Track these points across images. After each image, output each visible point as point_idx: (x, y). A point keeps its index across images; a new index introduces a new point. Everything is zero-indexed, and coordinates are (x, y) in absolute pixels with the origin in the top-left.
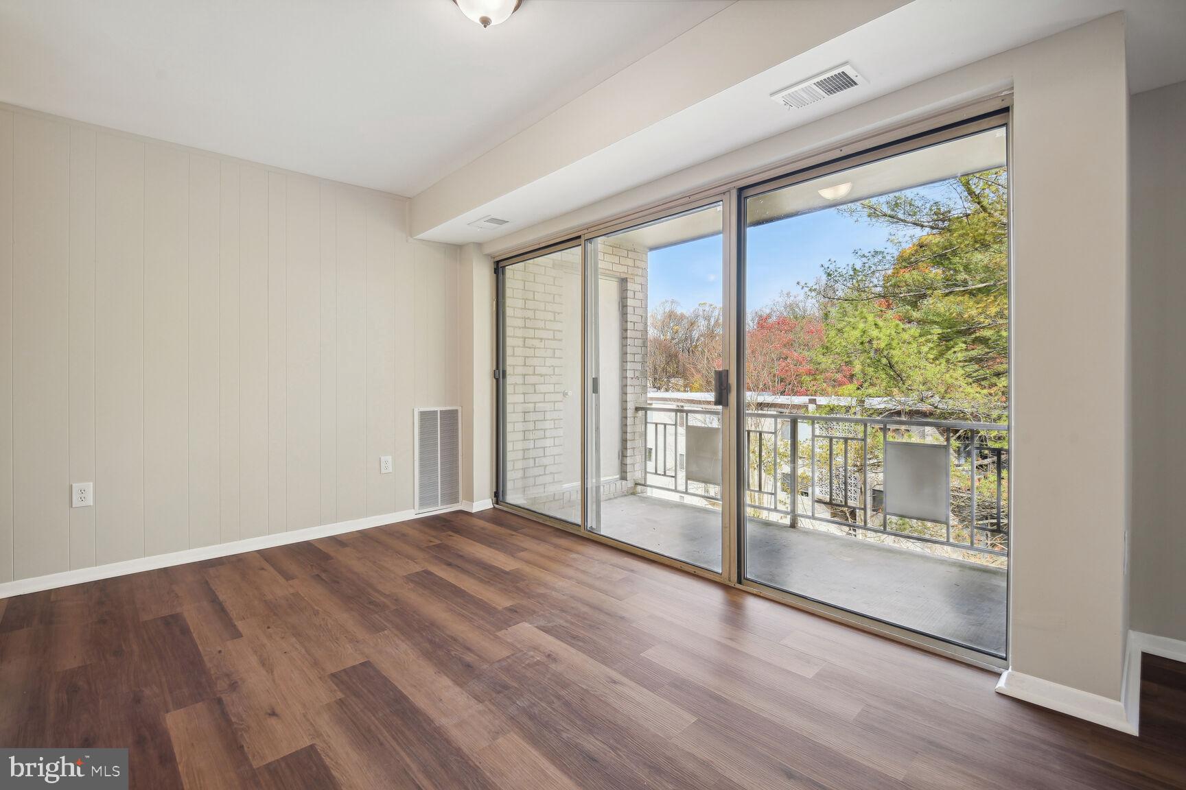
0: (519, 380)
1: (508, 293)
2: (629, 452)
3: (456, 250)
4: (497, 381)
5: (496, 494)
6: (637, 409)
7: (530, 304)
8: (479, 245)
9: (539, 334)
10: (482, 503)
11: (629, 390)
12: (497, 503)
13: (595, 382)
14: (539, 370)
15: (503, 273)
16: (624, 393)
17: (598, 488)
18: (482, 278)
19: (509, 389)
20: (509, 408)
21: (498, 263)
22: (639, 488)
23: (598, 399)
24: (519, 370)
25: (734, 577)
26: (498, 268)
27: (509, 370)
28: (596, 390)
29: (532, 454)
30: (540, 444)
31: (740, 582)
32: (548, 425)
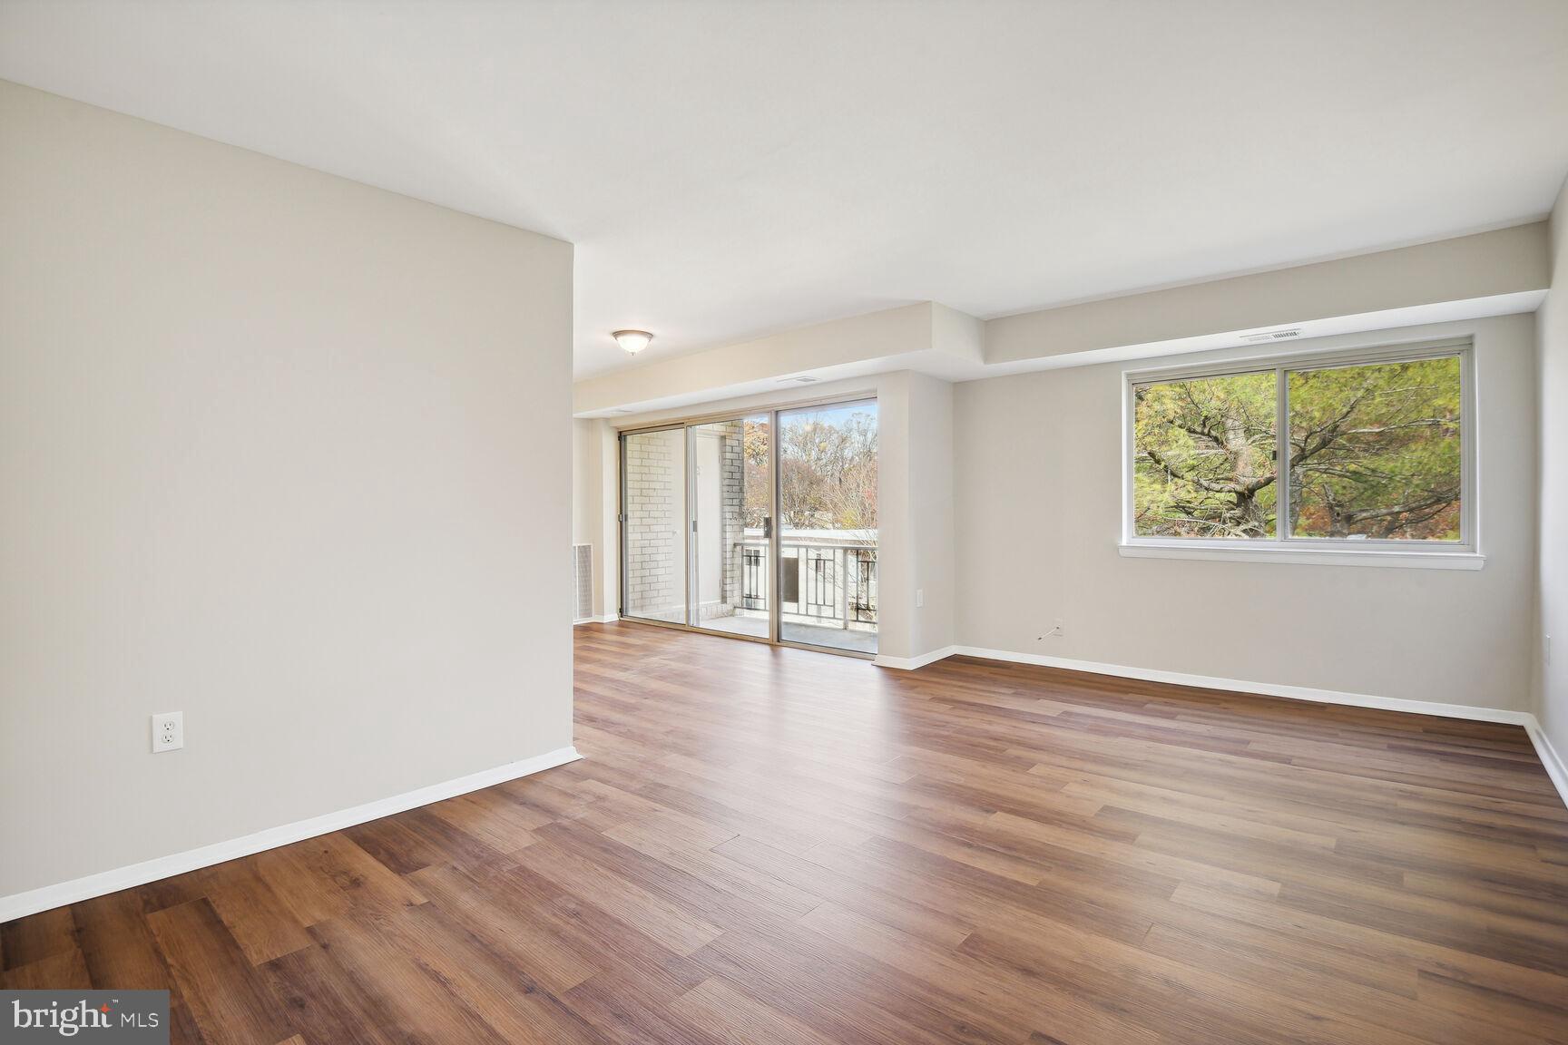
0: (638, 522)
1: (629, 454)
2: (728, 581)
3: (589, 423)
4: (621, 522)
5: (621, 611)
6: (735, 545)
7: (646, 462)
8: (607, 420)
9: (652, 485)
10: (611, 616)
11: (728, 528)
12: (622, 617)
13: (695, 524)
14: (652, 514)
15: (625, 440)
16: (724, 531)
17: (698, 610)
18: (609, 444)
19: (630, 529)
20: (630, 544)
21: (620, 432)
22: (738, 611)
23: (697, 536)
24: (638, 514)
25: (775, 639)
26: (621, 437)
27: (630, 514)
28: (695, 529)
29: (647, 580)
30: (653, 572)
31: (778, 641)
32: (659, 557)
